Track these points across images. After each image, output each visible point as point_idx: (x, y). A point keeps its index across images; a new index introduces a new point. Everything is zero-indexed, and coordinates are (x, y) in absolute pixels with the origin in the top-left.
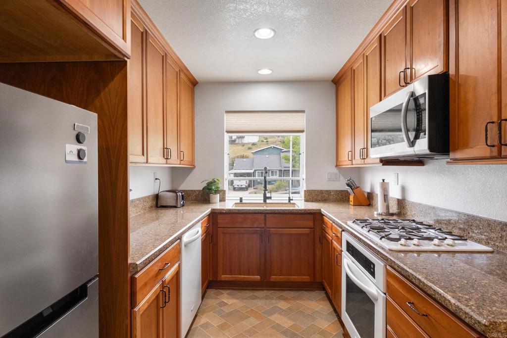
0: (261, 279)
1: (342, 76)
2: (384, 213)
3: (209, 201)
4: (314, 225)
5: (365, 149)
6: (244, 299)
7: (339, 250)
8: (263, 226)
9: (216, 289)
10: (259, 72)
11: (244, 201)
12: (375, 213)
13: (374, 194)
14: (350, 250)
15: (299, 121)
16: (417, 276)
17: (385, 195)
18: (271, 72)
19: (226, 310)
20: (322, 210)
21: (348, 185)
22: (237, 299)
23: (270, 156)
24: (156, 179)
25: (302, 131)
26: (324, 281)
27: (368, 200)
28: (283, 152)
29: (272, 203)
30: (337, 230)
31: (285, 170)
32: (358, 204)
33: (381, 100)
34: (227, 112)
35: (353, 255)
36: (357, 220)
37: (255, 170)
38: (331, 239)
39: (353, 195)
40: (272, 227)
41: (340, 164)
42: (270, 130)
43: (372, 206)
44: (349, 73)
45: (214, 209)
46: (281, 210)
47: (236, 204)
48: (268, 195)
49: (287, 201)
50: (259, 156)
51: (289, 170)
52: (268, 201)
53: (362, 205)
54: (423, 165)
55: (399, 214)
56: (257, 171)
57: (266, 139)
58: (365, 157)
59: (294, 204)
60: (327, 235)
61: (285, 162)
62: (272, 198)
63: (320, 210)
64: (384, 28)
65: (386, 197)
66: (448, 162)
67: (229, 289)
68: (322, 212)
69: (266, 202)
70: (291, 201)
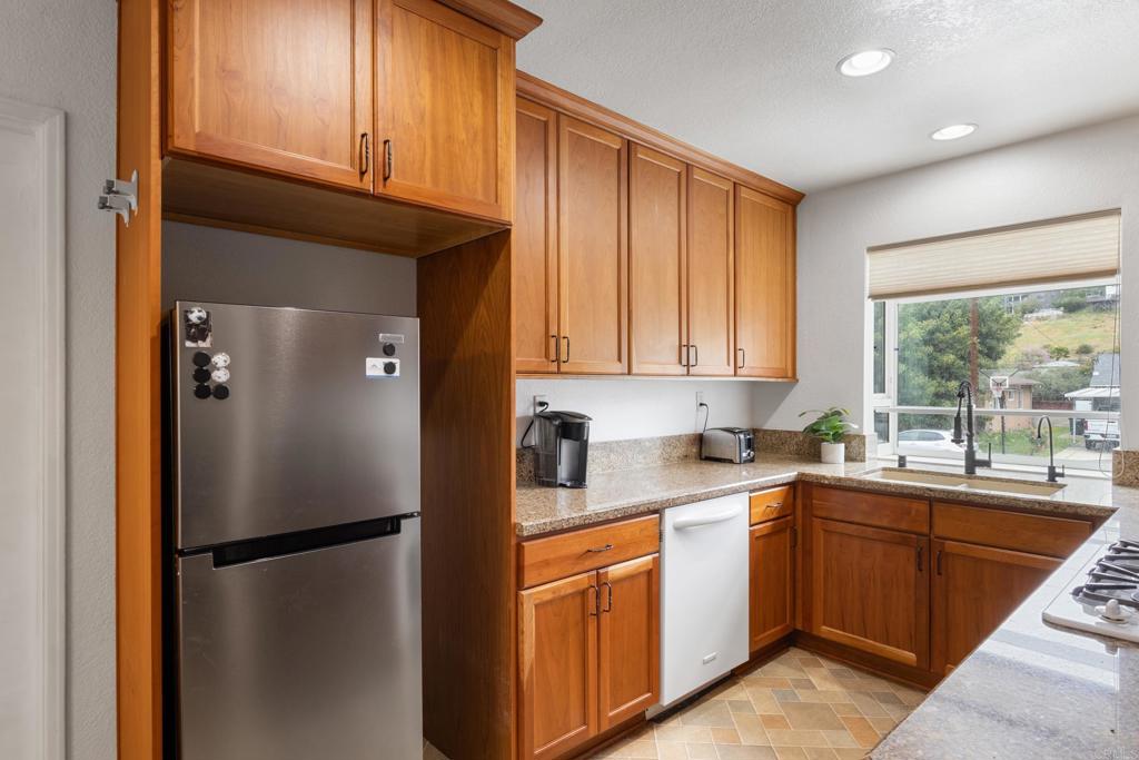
0: (917, 662)
3: (820, 457)
6: (860, 693)
8: (924, 529)
9: (812, 653)
10: (936, 136)
11: (908, 466)
18: (971, 129)
19: (803, 696)
22: (846, 687)
24: (701, 404)
25: (1112, 273)
29: (988, 478)
34: (872, 250)
40: (950, 536)
42: (996, 280)
45: (803, 474)
47: (885, 469)
48: (980, 455)
49: (1045, 479)
52: (979, 472)
59: (1062, 486)
62: (994, 465)
63: (1114, 510)
67: (843, 663)
69: (972, 473)
70: (1057, 479)
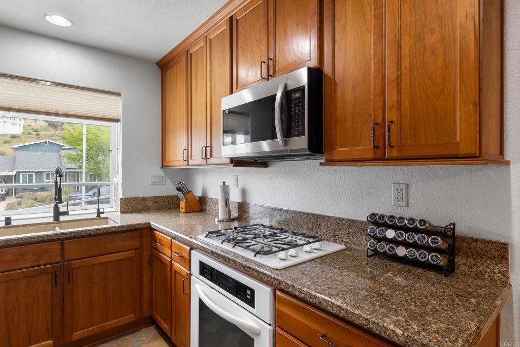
0: (54, 343)
1: (172, 60)
2: (226, 219)
4: (140, 244)
5: (208, 148)
7: (184, 274)
8: (58, 259)
10: (48, 18)
11: (13, 223)
12: (216, 220)
13: (207, 199)
14: (206, 273)
15: (112, 106)
16: (336, 303)
17: (226, 200)
18: (69, 24)
20: (151, 223)
21: (179, 189)
23: (44, 154)
25: (117, 121)
26: (155, 313)
27: (200, 206)
28: (64, 149)
29: (69, 221)
30: (180, 248)
31: (69, 172)
32: (190, 210)
33: (232, 93)
35: (211, 280)
36: (210, 233)
37: (18, 173)
38: (170, 260)
39: (185, 200)
40: (74, 258)
41: (168, 165)
43: (205, 211)
44: (184, 57)
46: (90, 230)
48: (63, 209)
49: (95, 216)
50: (25, 152)
51: (82, 172)
52: (62, 218)
53: (194, 212)
54: (268, 167)
55: (239, 219)
56: (21, 174)
57: (35, 131)
58: (208, 157)
59: (106, 218)
60: (161, 255)
61: (68, 163)
62: (70, 213)
63: (149, 223)
64: (237, 10)
65: (227, 202)
66: (321, 164)
68: (153, 227)
69: (58, 220)
70: (101, 215)
